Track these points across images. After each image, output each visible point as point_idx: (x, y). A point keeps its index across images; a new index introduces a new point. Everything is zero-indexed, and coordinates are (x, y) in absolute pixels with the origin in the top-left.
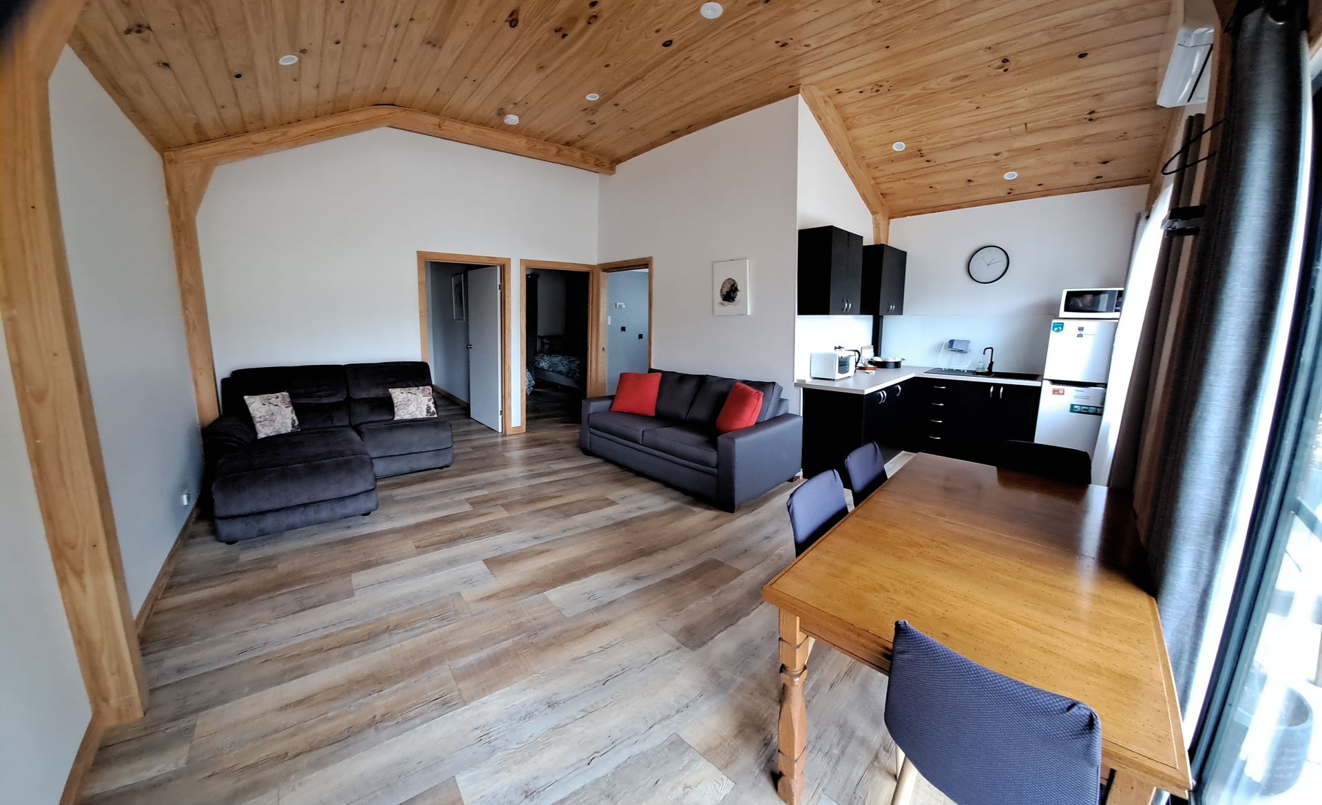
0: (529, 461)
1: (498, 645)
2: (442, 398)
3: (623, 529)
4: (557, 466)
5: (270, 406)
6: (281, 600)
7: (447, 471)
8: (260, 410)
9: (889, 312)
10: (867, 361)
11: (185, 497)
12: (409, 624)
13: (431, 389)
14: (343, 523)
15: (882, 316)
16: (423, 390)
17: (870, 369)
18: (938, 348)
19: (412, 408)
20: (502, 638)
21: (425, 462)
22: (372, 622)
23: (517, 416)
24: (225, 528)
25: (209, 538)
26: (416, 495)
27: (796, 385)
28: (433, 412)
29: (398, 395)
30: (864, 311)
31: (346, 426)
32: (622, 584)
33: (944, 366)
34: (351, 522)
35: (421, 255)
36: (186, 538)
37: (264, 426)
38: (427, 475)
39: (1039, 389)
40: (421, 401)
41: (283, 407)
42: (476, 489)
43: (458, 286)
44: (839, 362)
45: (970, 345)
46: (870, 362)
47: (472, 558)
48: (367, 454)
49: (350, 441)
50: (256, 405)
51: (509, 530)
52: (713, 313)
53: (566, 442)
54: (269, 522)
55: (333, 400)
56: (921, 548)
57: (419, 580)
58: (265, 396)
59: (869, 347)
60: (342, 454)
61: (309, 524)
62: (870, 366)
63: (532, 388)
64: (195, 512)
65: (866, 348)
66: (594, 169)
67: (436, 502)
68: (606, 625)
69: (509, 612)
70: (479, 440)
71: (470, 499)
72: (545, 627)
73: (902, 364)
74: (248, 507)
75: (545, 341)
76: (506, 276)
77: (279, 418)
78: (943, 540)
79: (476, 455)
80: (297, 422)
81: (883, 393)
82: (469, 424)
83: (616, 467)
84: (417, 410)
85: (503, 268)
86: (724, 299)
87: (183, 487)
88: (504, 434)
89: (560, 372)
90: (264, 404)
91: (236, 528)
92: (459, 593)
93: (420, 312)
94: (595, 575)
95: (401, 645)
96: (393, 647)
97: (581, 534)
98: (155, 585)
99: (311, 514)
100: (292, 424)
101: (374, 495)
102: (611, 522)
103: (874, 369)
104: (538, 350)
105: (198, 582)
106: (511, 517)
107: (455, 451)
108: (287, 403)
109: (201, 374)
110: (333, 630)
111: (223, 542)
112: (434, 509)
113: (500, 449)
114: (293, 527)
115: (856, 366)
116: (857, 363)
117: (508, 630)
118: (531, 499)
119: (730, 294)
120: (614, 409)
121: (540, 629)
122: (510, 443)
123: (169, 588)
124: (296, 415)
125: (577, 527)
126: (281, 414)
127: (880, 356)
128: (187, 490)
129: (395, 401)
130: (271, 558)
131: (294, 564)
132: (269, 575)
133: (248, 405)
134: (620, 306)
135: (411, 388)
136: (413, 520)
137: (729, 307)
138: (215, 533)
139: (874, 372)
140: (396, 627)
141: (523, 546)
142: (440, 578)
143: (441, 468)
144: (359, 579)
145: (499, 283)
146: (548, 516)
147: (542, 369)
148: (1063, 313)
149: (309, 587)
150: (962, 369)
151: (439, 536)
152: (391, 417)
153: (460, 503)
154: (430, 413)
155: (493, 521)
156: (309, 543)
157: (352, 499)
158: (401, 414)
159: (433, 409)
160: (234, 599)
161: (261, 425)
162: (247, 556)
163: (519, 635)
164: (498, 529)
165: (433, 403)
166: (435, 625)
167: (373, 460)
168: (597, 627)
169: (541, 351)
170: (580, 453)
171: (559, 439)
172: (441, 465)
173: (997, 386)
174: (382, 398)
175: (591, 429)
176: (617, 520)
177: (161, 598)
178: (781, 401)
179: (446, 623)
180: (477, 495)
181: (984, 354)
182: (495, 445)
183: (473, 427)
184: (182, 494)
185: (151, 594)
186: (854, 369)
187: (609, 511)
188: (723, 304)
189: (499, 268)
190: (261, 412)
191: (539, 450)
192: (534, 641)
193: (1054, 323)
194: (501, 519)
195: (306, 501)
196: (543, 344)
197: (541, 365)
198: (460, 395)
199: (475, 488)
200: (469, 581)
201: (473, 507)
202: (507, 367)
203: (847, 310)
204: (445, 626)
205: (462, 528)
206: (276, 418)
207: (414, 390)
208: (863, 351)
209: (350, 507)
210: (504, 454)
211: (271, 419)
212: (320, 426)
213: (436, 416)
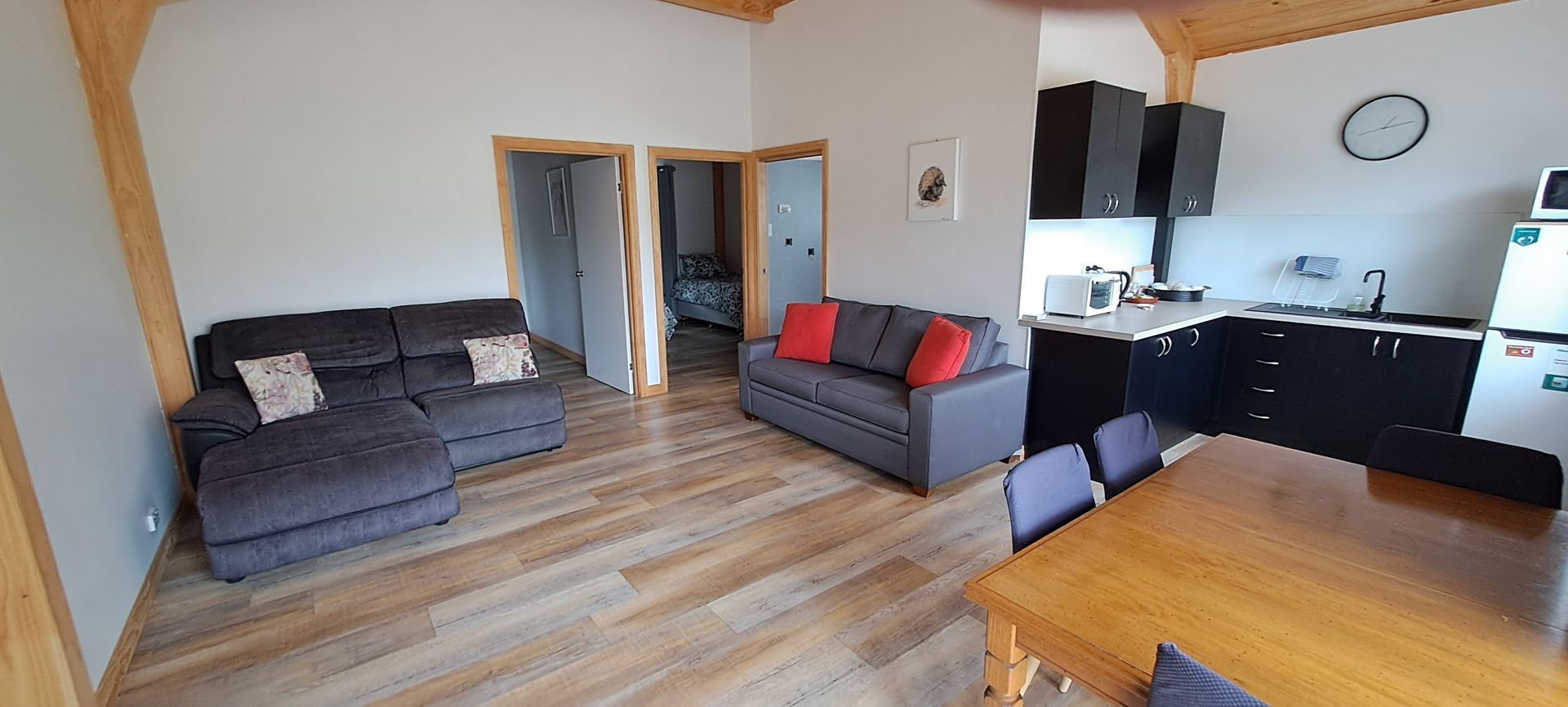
0: (675, 431)
1: (647, 678)
2: (544, 350)
3: (797, 517)
4: (713, 436)
5: (278, 375)
6: (327, 652)
7: (558, 453)
8: (262, 381)
9: (1185, 212)
10: (1141, 289)
11: (150, 519)
12: (521, 665)
13: (527, 337)
14: (408, 538)
15: (1174, 219)
16: (515, 340)
17: (1146, 301)
18: (1276, 270)
19: (500, 366)
20: (653, 668)
21: (525, 443)
22: (465, 668)
23: (654, 371)
24: (224, 559)
25: (196, 577)
26: (515, 490)
27: (1021, 323)
28: (532, 370)
29: (477, 348)
30: (1139, 212)
31: (400, 399)
32: (798, 589)
33: (1284, 300)
34: (420, 534)
35: (498, 141)
36: (158, 581)
37: (270, 405)
38: (529, 461)
39: (1477, 346)
40: (514, 356)
41: (299, 374)
42: (602, 476)
43: (558, 185)
44: (1093, 291)
45: (1338, 265)
46: (1146, 292)
47: (603, 569)
48: (438, 436)
49: (410, 419)
50: (254, 373)
51: (653, 527)
52: (907, 219)
53: (724, 403)
54: (293, 545)
55: (377, 360)
56: (1212, 568)
57: (529, 605)
58: (269, 360)
59: (1146, 267)
60: (399, 438)
61: (356, 543)
62: (1145, 297)
63: (673, 330)
64: (169, 540)
65: (1140, 268)
66: (743, 16)
67: (547, 497)
68: (782, 640)
69: (661, 634)
70: (601, 406)
71: (594, 489)
72: (711, 648)
73: (1205, 295)
74: (258, 527)
75: (689, 261)
76: (628, 171)
77: (294, 392)
78: (1249, 560)
79: (599, 428)
80: (322, 396)
81: (1166, 340)
82: (585, 385)
83: (785, 435)
84: (507, 369)
85: (623, 159)
86: (925, 198)
87: (146, 505)
88: (638, 396)
89: (708, 305)
90: (269, 373)
91: (244, 557)
92: (589, 617)
93: (503, 226)
94: (768, 578)
95: (512, 694)
96: (499, 697)
97: (747, 525)
98: (118, 650)
99: (359, 527)
100: (315, 400)
101: (453, 493)
102: (780, 509)
103: (1152, 302)
104: (679, 275)
105: (183, 642)
106: (656, 510)
107: (567, 425)
108: (304, 368)
109: (160, 331)
110: (410, 684)
111: (221, 579)
112: (543, 507)
113: (633, 417)
114: (333, 549)
115: (1120, 298)
116: (1122, 293)
117: (662, 658)
118: (681, 483)
119: (932, 190)
120: (779, 353)
121: (705, 652)
122: (647, 409)
123: (138, 655)
124: (320, 385)
125: (743, 517)
126: (297, 387)
127: (1165, 282)
128: (152, 510)
129: (474, 357)
130: (303, 596)
131: (338, 601)
132: (304, 620)
133: (243, 376)
134: (785, 210)
135: (496, 338)
136: (514, 525)
137: (931, 208)
138: (208, 569)
139: (1152, 306)
140: (501, 671)
141: (673, 547)
142: (558, 601)
143: (550, 450)
144: (440, 612)
145: (618, 181)
146: (706, 504)
147: (686, 301)
148: (1538, 211)
149: (366, 630)
150: (1319, 306)
151: (553, 544)
152: (470, 382)
153: (581, 496)
154: (527, 371)
155: (630, 517)
156: (361, 569)
157: (421, 502)
158: (485, 375)
159: (532, 366)
160: (252, 658)
161: (265, 404)
162: (262, 597)
163: (675, 662)
164: (638, 526)
165: (531, 358)
166: (559, 663)
167: (447, 445)
168: (771, 644)
169: (684, 277)
170: (742, 416)
171: (712, 399)
172: (548, 446)
173: (1389, 337)
174: (455, 355)
175: (752, 383)
176: (789, 507)
177: (128, 671)
178: (997, 345)
179: (573, 658)
180: (605, 483)
181: (1365, 281)
182: (627, 412)
183: (591, 390)
184: (146, 514)
185: (111, 664)
186: (1118, 301)
187: (778, 493)
188: (922, 205)
189: (616, 159)
190: (264, 384)
191: (689, 415)
192: (696, 667)
193: (1517, 230)
194: (642, 513)
195: (348, 509)
196: (686, 266)
197: (684, 296)
198: (571, 345)
199: (600, 475)
200: (602, 600)
201: (600, 500)
202: (636, 301)
203: (1111, 210)
204: (572, 662)
205: (587, 531)
206: (288, 393)
207: (501, 340)
208: (1137, 274)
209: (418, 514)
210: (639, 424)
211: (281, 393)
212: (358, 400)
213: (536, 376)
